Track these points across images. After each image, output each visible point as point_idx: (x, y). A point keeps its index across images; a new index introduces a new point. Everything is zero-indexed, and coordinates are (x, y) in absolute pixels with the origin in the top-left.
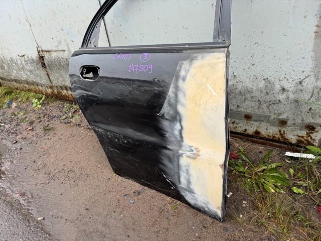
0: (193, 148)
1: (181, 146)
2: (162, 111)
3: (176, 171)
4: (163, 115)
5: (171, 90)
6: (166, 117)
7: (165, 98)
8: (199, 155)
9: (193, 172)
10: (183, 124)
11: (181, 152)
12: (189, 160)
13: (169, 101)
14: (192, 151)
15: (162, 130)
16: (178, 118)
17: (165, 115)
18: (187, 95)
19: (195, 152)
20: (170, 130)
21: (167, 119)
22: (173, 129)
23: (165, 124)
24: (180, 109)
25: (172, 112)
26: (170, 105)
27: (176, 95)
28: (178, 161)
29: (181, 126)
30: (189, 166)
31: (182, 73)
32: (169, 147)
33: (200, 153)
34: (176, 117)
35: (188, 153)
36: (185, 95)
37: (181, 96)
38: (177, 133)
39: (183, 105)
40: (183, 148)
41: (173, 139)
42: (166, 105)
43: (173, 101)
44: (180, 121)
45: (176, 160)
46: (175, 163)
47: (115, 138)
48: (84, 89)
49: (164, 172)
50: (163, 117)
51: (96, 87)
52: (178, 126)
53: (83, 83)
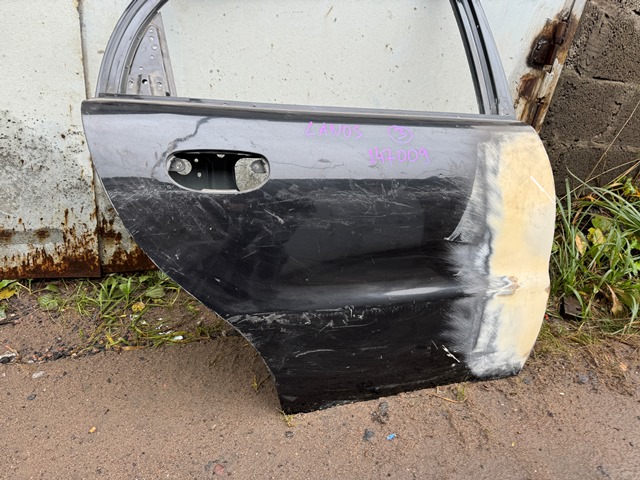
0: (506, 279)
1: (487, 283)
2: (456, 233)
3: (475, 327)
4: (459, 237)
5: (474, 191)
6: (464, 239)
7: (464, 207)
8: (518, 287)
9: (504, 319)
10: (494, 244)
11: (489, 292)
12: (503, 300)
13: (472, 211)
14: (507, 283)
15: (452, 266)
16: (487, 237)
17: (462, 237)
18: (503, 195)
19: (511, 283)
20: (467, 262)
21: (464, 244)
22: (472, 259)
23: (460, 254)
24: (492, 221)
25: (476, 229)
26: (473, 217)
27: (485, 200)
28: (483, 310)
29: (490, 249)
30: (500, 310)
32: (467, 291)
33: (518, 283)
34: (484, 236)
35: (502, 290)
36: (499, 197)
37: (493, 199)
38: (479, 262)
39: (498, 214)
40: (491, 284)
41: (471, 276)
42: (465, 218)
43: (479, 209)
44: (490, 241)
45: (479, 309)
46: (476, 316)
47: (328, 319)
48: (201, 220)
49: (448, 342)
50: (457, 241)
51: (261, 208)
52: (484, 250)
53: (194, 200)
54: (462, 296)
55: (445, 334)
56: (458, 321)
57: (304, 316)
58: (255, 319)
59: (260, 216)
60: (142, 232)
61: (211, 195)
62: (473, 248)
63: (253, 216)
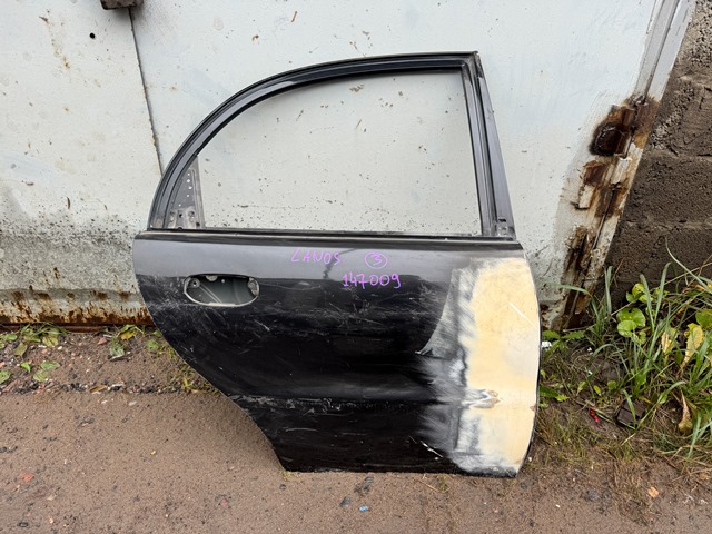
0: (485, 393)
1: (463, 395)
2: (427, 347)
3: (453, 431)
4: (430, 352)
5: (444, 313)
6: (436, 354)
7: (434, 327)
8: (497, 401)
9: (485, 427)
10: (469, 361)
11: (464, 403)
12: (480, 411)
13: (443, 330)
14: (485, 397)
15: (425, 375)
16: (460, 353)
17: (434, 352)
18: (476, 318)
19: (489, 397)
20: (441, 374)
21: (436, 358)
22: (447, 372)
23: (433, 366)
24: (464, 340)
25: (448, 346)
26: (444, 335)
27: (456, 322)
28: (459, 417)
29: (465, 365)
30: (479, 420)
31: (463, 288)
32: (440, 399)
33: (498, 398)
34: (456, 352)
35: (479, 402)
36: (472, 320)
37: (465, 322)
38: (454, 375)
39: (470, 335)
40: (468, 396)
41: (446, 385)
42: (435, 336)
43: (449, 330)
44: (464, 358)
45: (454, 416)
46: (452, 421)
47: (310, 407)
48: (208, 325)
49: (426, 439)
50: (429, 355)
51: (252, 319)
52: (458, 365)
53: (202, 311)
54: (436, 402)
55: (422, 432)
56: (433, 423)
57: (289, 402)
58: (250, 400)
59: (252, 325)
60: (168, 332)
61: (214, 308)
62: (446, 363)
63: (246, 324)
